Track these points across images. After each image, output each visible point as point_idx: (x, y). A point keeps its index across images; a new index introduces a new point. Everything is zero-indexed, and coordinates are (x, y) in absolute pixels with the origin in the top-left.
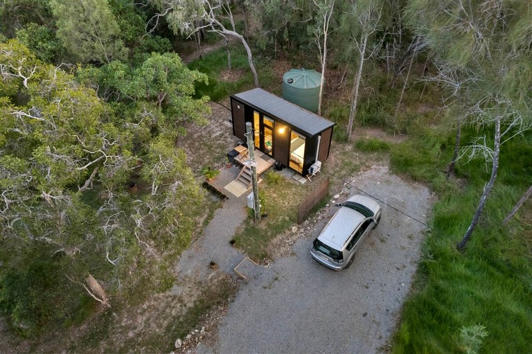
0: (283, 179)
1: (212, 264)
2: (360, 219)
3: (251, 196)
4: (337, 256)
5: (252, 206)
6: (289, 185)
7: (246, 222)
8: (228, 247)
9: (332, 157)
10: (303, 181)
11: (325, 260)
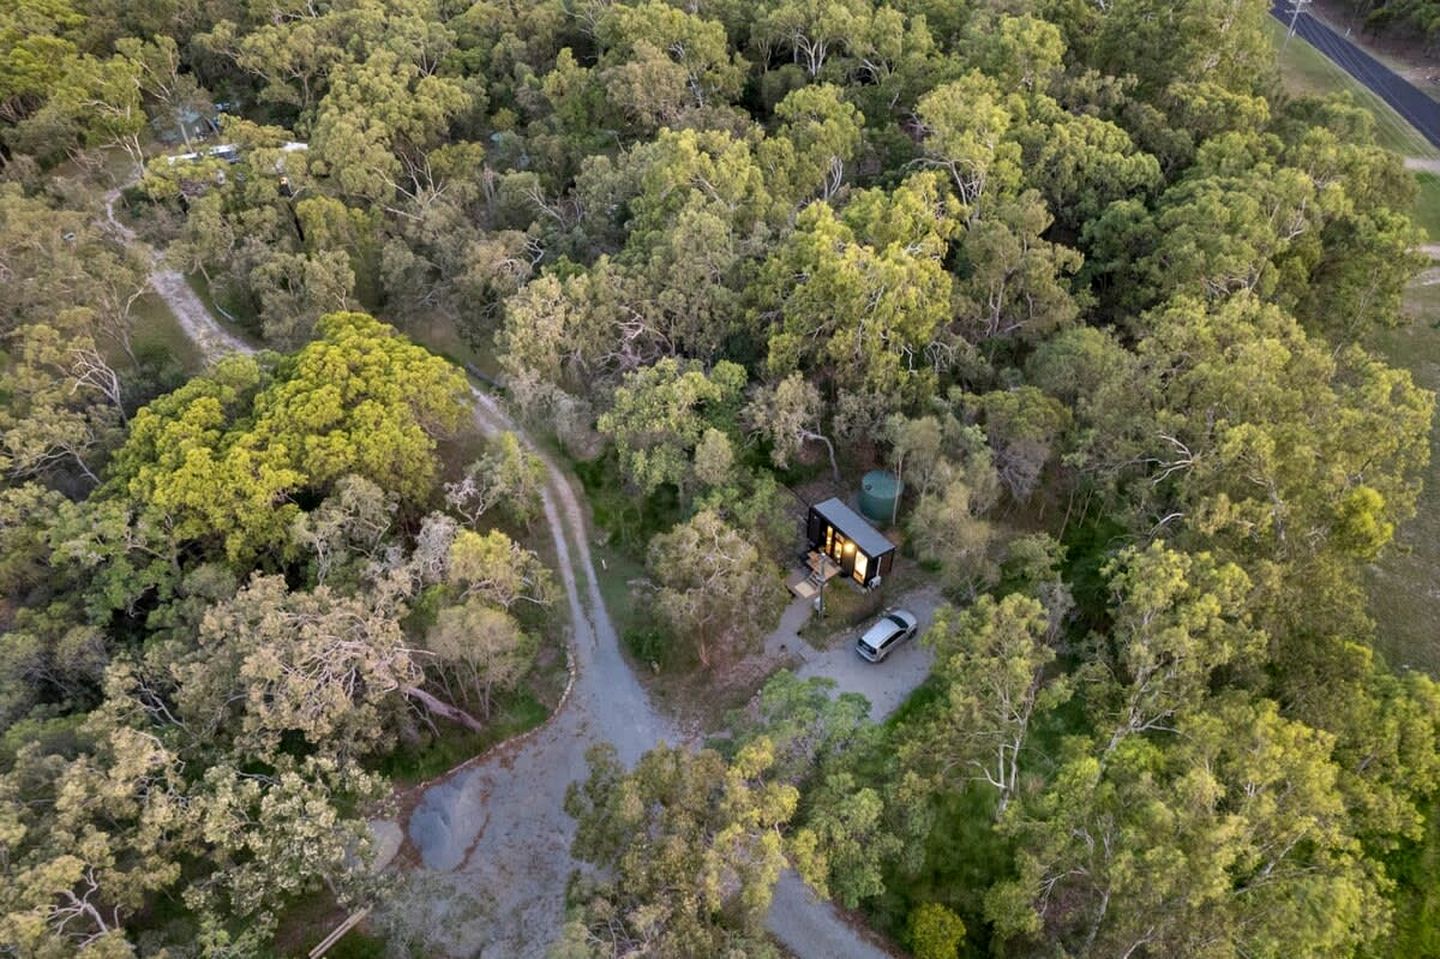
0: (847, 587)
1: (783, 647)
2: (896, 629)
3: (818, 600)
4: (873, 651)
5: (817, 607)
6: (851, 593)
7: (811, 620)
8: (796, 638)
9: (895, 571)
10: (864, 591)
11: (865, 654)
